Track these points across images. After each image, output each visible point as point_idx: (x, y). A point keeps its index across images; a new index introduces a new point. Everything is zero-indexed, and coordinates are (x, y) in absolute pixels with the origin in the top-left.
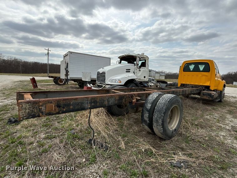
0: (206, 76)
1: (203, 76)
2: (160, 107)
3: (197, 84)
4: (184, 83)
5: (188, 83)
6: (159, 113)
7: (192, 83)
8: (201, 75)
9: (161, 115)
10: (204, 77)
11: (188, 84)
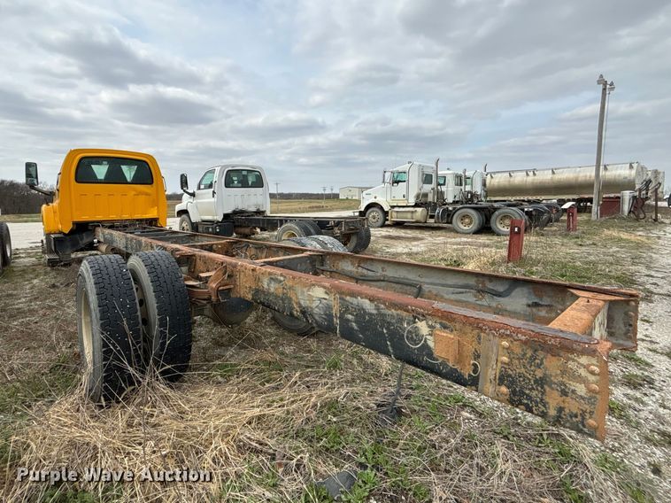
8: (134, 193)
10: (143, 198)
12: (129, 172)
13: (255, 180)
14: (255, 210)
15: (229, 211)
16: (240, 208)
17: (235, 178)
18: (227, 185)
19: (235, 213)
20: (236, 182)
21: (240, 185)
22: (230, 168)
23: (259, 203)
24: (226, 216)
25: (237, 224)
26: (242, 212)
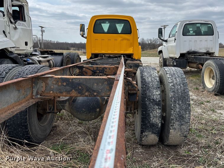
0: (128, 40)
1: (124, 40)
2: (180, 91)
3: (116, 52)
4: (97, 52)
5: (103, 52)
6: (182, 102)
7: (110, 52)
8: (121, 39)
9: (186, 104)
10: (125, 42)
11: (104, 54)
12: (120, 27)
13: (207, 30)
14: (205, 51)
15: (184, 51)
16: (193, 49)
17: (190, 29)
18: (184, 34)
19: (189, 53)
20: (191, 32)
21: (194, 34)
22: (188, 23)
23: (209, 47)
24: (182, 55)
25: (189, 61)
26: (194, 53)
